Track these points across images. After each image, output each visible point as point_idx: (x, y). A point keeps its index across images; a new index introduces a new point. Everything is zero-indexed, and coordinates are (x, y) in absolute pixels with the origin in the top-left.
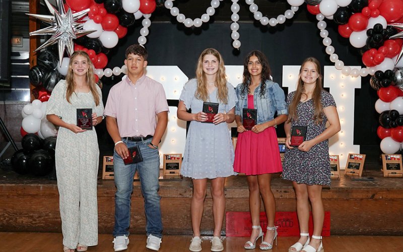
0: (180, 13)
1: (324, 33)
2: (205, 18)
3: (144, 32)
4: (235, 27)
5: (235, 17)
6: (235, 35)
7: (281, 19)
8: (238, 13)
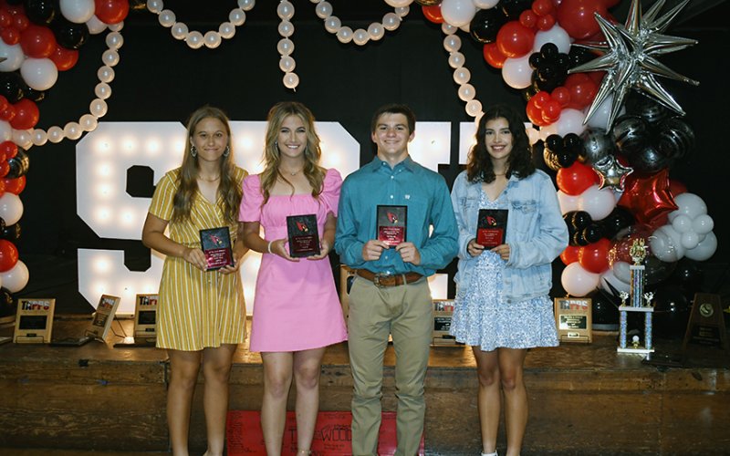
0: (178, 21)
1: (456, 61)
2: (228, 31)
3: (111, 58)
4: (286, 48)
5: (286, 29)
6: (287, 64)
7: (375, 32)
8: (291, 20)
